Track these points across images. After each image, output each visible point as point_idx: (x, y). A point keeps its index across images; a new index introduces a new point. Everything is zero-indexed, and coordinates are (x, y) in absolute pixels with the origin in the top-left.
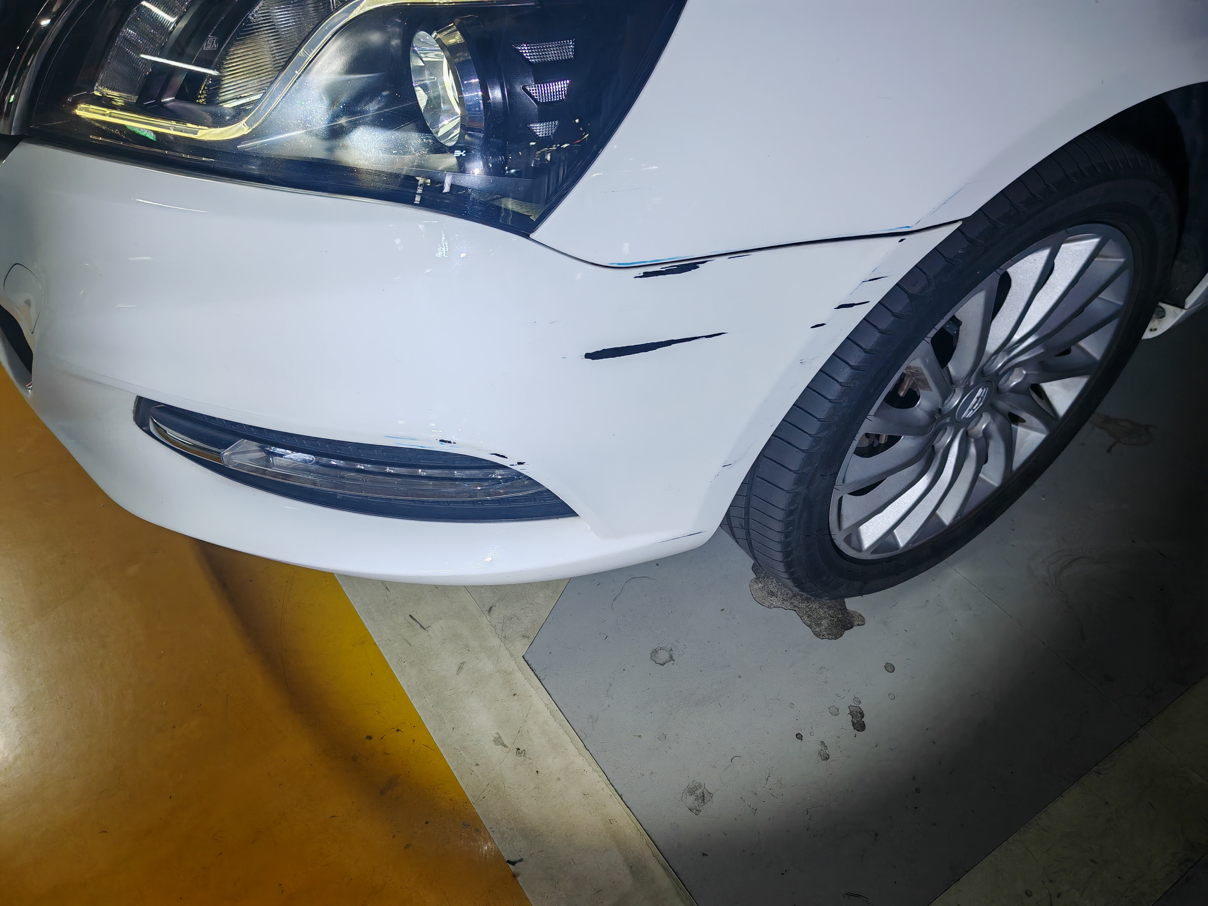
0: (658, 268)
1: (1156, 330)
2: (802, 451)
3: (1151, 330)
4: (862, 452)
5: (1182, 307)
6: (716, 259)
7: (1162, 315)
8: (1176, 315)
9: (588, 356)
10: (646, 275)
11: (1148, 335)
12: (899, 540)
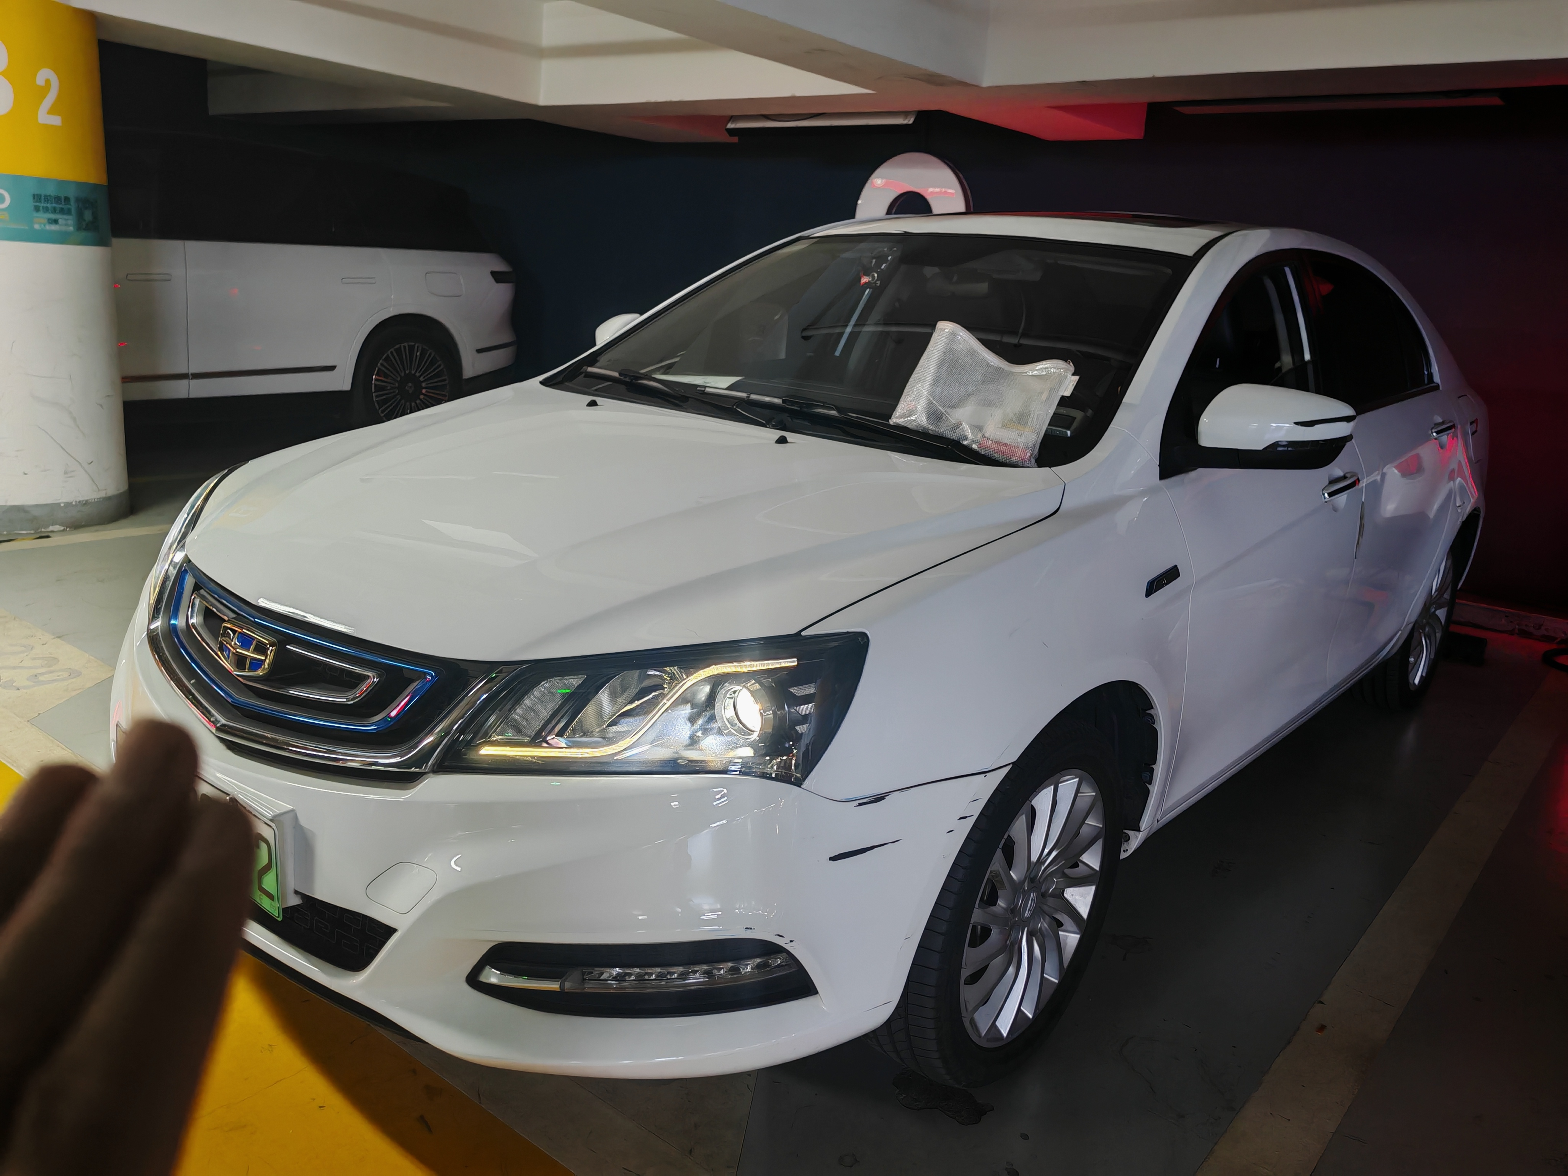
0: (865, 800)
1: (1127, 850)
2: (942, 934)
3: (1124, 851)
4: (973, 945)
5: (1139, 831)
6: (894, 793)
7: (1128, 839)
8: (1137, 837)
9: (832, 859)
10: (860, 805)
11: (1123, 856)
12: (1003, 1032)
